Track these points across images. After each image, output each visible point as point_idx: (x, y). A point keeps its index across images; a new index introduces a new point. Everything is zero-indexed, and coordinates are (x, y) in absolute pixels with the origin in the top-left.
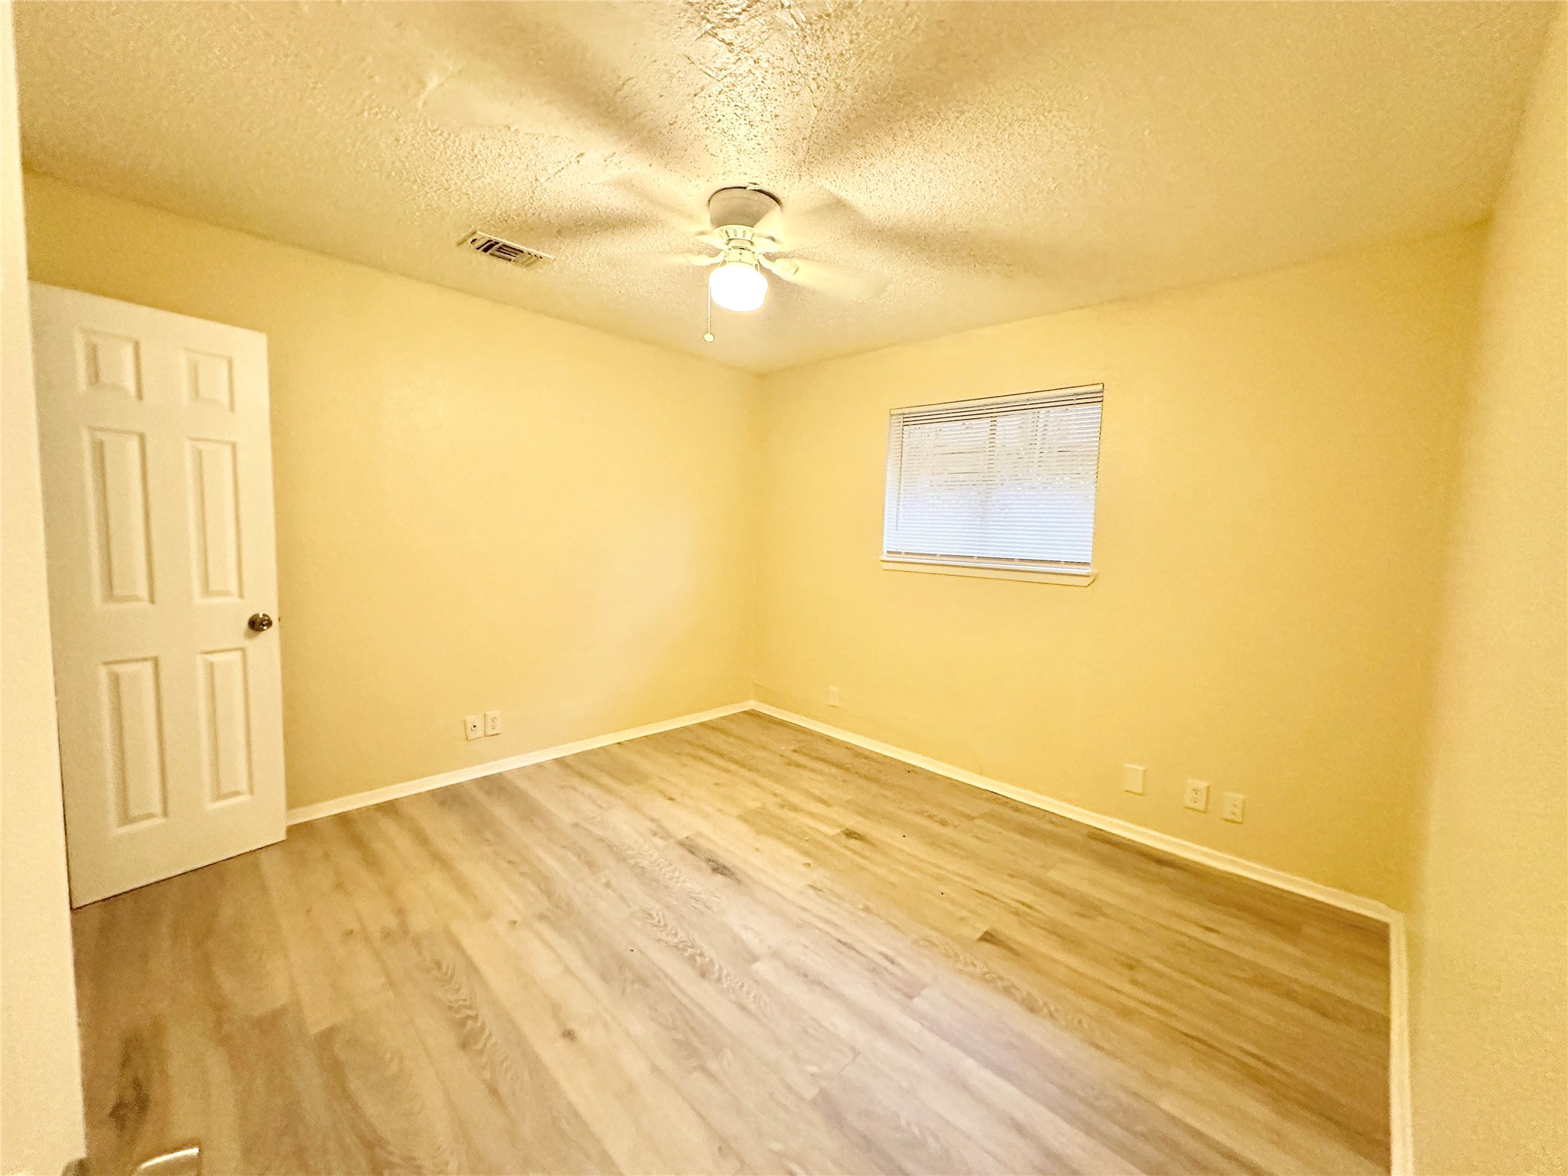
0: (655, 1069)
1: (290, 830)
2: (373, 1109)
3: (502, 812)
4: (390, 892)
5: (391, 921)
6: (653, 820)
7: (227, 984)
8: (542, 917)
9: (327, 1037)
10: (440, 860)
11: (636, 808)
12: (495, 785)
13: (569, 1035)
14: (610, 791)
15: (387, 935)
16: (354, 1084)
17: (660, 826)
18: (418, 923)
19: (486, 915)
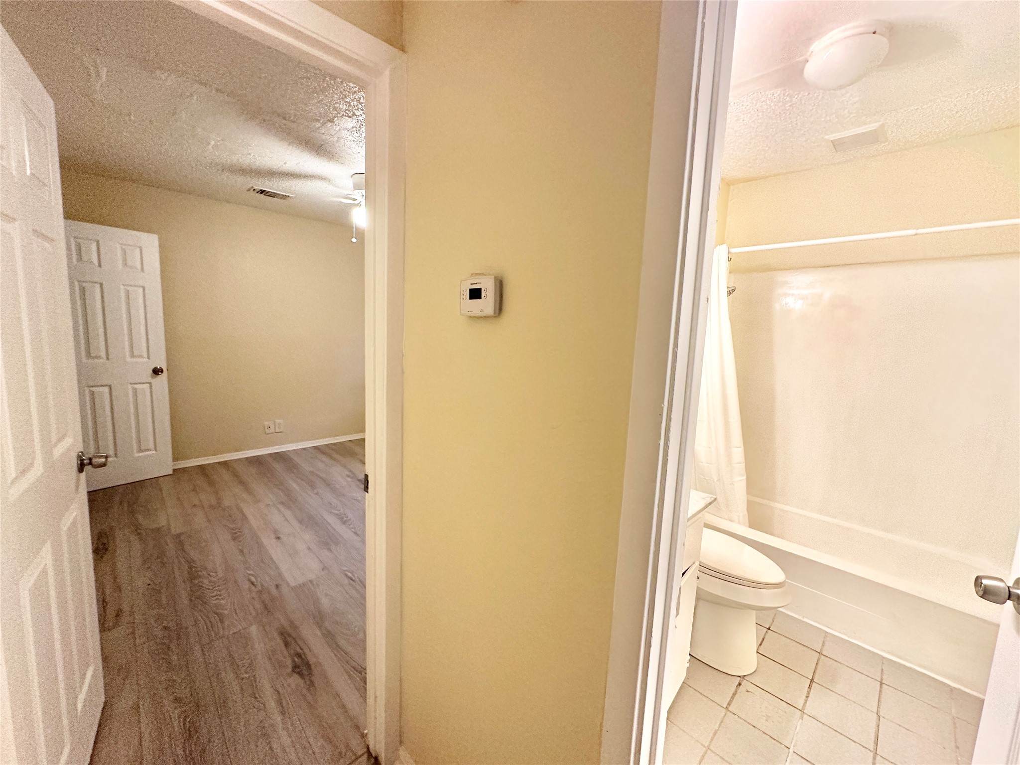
0: (309, 548)
1: (174, 470)
2: (193, 554)
3: (278, 467)
4: (216, 493)
5: (214, 502)
6: (350, 471)
7: (140, 518)
8: (282, 503)
9: (179, 535)
10: (242, 483)
11: (345, 466)
12: (279, 457)
13: (278, 538)
14: (335, 460)
15: (211, 506)
16: (187, 547)
17: (353, 473)
18: (226, 503)
19: (258, 501)
